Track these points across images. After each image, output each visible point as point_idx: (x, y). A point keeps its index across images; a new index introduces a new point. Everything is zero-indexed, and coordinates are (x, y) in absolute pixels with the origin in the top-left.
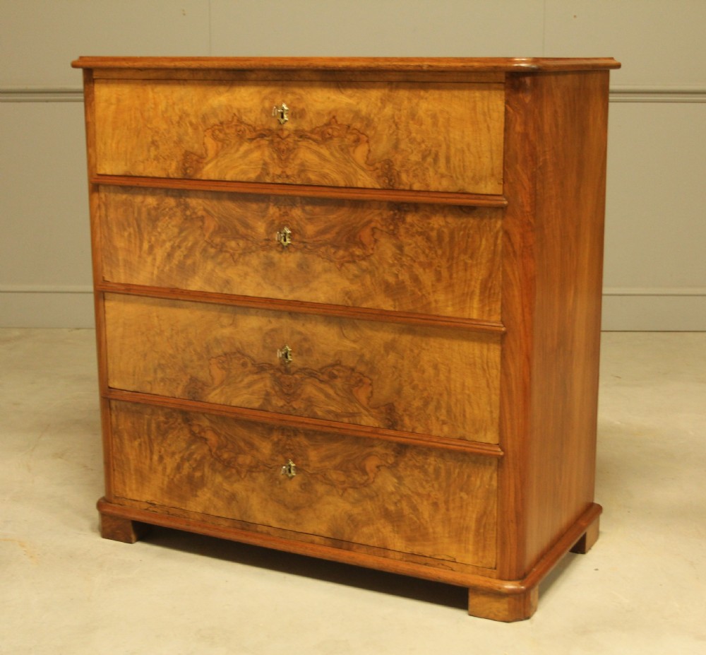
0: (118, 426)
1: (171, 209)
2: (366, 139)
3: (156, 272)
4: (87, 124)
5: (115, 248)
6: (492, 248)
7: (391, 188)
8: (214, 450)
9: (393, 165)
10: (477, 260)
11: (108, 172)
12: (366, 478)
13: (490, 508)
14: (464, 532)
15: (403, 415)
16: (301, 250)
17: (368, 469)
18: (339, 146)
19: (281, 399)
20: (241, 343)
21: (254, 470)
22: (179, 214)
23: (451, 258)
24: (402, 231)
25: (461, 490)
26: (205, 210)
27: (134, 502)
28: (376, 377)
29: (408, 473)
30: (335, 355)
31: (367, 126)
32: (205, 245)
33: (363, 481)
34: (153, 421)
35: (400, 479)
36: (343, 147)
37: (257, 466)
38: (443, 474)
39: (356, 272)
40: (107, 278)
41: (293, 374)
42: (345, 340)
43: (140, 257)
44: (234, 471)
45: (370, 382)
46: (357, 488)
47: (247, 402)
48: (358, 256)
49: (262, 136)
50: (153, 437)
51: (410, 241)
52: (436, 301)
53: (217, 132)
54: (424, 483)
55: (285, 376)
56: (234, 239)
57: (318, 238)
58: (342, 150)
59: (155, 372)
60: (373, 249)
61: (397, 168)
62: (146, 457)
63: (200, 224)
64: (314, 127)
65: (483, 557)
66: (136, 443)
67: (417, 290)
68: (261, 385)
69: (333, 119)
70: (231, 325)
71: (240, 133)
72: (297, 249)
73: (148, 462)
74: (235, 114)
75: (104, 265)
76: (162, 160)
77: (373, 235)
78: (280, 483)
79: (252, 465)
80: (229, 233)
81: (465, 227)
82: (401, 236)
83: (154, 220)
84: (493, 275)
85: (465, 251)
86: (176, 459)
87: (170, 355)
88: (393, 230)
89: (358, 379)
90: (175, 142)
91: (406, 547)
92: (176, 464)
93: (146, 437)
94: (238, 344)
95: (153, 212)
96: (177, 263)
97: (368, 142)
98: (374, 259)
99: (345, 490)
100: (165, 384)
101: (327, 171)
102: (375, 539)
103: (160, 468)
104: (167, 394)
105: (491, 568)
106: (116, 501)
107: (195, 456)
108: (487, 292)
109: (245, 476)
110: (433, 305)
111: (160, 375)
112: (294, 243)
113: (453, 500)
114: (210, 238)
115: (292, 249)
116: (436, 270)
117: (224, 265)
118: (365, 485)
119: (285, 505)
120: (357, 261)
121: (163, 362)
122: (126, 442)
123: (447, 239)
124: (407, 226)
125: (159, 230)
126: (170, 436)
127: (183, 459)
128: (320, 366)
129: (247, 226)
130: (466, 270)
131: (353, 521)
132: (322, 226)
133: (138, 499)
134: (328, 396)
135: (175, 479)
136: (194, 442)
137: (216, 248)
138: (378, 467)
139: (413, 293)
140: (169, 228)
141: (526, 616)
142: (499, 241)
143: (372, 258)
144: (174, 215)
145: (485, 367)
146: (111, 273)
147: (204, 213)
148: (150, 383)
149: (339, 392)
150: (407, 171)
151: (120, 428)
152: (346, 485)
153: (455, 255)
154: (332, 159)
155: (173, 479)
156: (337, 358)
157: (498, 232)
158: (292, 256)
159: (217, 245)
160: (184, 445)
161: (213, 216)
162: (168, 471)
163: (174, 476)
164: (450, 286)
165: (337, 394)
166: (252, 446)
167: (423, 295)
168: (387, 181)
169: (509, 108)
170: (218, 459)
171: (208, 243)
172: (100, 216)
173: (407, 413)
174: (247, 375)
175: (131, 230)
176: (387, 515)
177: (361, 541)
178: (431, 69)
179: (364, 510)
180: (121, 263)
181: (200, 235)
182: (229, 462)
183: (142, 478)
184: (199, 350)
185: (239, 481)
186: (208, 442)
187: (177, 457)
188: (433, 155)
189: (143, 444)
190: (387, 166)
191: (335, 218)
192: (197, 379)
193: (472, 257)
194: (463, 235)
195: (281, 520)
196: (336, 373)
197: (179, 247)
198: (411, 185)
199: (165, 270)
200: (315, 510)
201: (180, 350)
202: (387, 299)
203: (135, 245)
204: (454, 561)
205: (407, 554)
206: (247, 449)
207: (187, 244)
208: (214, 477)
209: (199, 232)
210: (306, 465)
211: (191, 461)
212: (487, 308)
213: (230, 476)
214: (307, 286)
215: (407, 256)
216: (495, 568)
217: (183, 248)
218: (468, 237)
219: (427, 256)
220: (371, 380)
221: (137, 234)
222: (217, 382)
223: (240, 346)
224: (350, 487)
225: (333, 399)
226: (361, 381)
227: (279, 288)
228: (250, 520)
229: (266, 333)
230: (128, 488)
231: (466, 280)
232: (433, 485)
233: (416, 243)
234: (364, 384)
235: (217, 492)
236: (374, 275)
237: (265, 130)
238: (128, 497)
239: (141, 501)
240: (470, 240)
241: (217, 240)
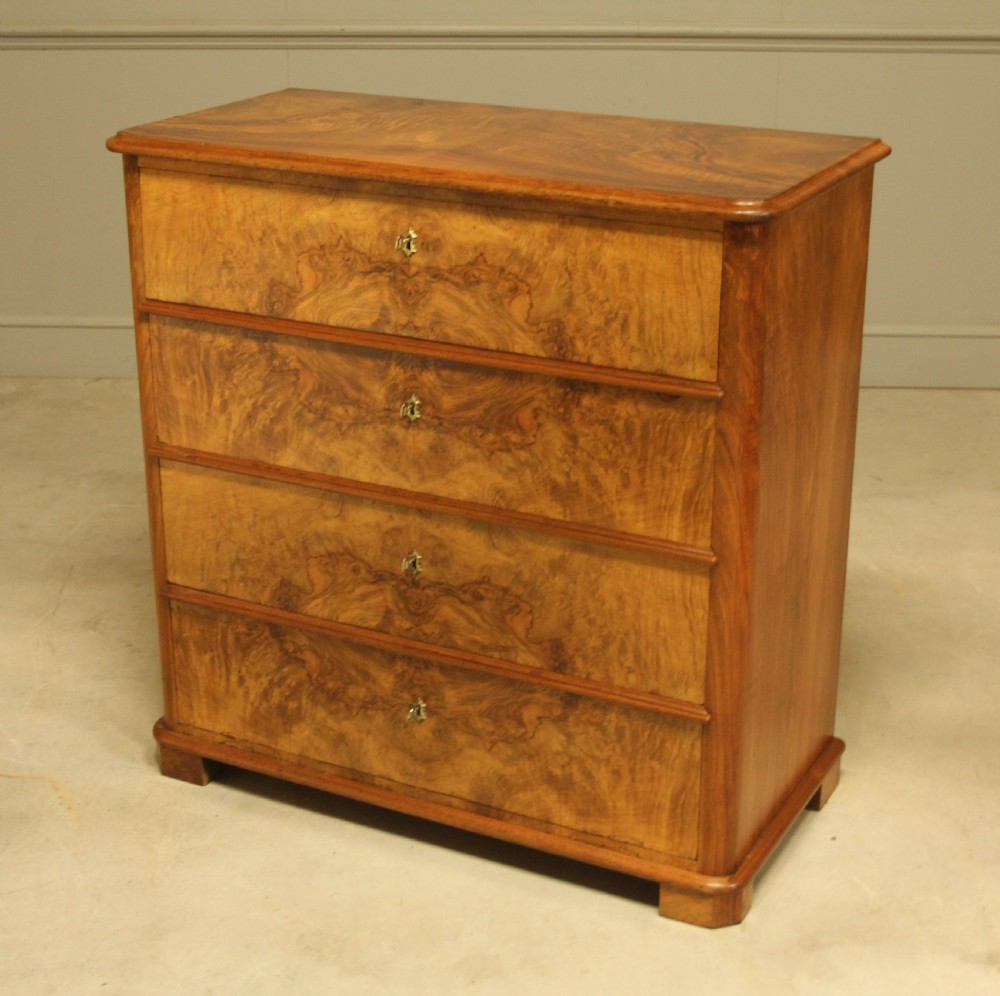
0: (181, 633)
1: (252, 355)
2: (527, 289)
3: (231, 437)
4: (131, 228)
5: (173, 399)
6: (701, 451)
7: (561, 358)
8: (315, 676)
9: (564, 328)
10: (679, 465)
11: (163, 297)
12: (523, 730)
13: (690, 784)
14: (655, 811)
15: (574, 656)
16: (435, 428)
17: (526, 719)
18: (489, 295)
19: (407, 620)
20: (351, 542)
21: (370, 706)
22: (263, 362)
23: (643, 459)
24: (576, 415)
25: (652, 757)
26: (300, 361)
27: (205, 733)
28: (538, 604)
29: (580, 730)
30: (482, 569)
31: (528, 271)
32: (300, 407)
33: (518, 734)
34: (230, 632)
35: (569, 736)
36: (495, 296)
37: (373, 702)
38: (628, 735)
39: (511, 465)
40: (163, 438)
41: (424, 589)
42: (496, 552)
43: (209, 415)
44: (342, 705)
45: (529, 609)
46: (510, 743)
47: (361, 619)
48: (515, 444)
49: (380, 270)
50: (229, 651)
51: (587, 431)
52: (622, 514)
53: (316, 259)
54: (602, 745)
55: (413, 590)
56: (342, 404)
57: (459, 414)
58: (494, 300)
59: (232, 567)
60: (535, 436)
61: (570, 331)
62: (221, 676)
63: (293, 379)
64: (454, 264)
65: (680, 844)
66: (207, 657)
67: (595, 496)
68: (379, 599)
69: (480, 259)
70: (337, 516)
71: (349, 263)
72: (429, 426)
73: (223, 683)
74: (341, 237)
75: (159, 422)
76: (238, 289)
77: (536, 417)
78: (405, 727)
79: (367, 700)
80: (334, 395)
81: (664, 421)
82: (574, 422)
83: (228, 369)
84: (702, 487)
85: (663, 451)
86: (262, 683)
87: (253, 547)
88: (564, 414)
89: (513, 603)
90: (256, 266)
91: (576, 823)
92: (261, 690)
93: (220, 650)
94: (347, 543)
95: (226, 357)
96: (260, 428)
97: (529, 292)
98: (538, 449)
99: (494, 743)
100: (246, 585)
101: (472, 326)
102: (534, 809)
103: (240, 692)
104: (249, 598)
105: (690, 859)
106: (180, 728)
107: (288, 681)
108: (693, 507)
109: (357, 714)
110: (618, 518)
111: (239, 572)
112: (424, 418)
113: (641, 769)
114: (306, 399)
115: (423, 426)
116: (622, 472)
117: (328, 437)
118: (522, 739)
119: (412, 755)
120: (513, 450)
121: (243, 556)
122: (193, 655)
123: (638, 433)
124: (584, 411)
125: (235, 381)
126: (254, 652)
127: (271, 683)
128: (461, 582)
129: (359, 388)
130: (664, 476)
131: (505, 783)
132: (464, 399)
133: (211, 728)
134: (471, 621)
135: (261, 709)
136: (288, 662)
137: (315, 413)
138: (540, 718)
139: (590, 500)
140: (249, 380)
141: (736, 920)
142: (711, 443)
143: (534, 448)
144: (257, 363)
145: (688, 604)
146: (169, 432)
147: (299, 366)
148: (225, 581)
149: (487, 618)
150: (584, 339)
151: (184, 635)
152: (495, 737)
153: (649, 455)
154: (478, 311)
155: (257, 708)
156: (484, 574)
157: (709, 431)
158: (422, 434)
159: (317, 410)
160: (273, 666)
161: (311, 371)
162: (252, 697)
163: (260, 704)
164: (641, 496)
165: (485, 621)
166: (366, 676)
167: (604, 504)
168: (556, 349)
169: (727, 266)
170: (320, 687)
171: (305, 406)
172: (151, 355)
173: (580, 654)
174: (360, 584)
175: (196, 377)
176: (551, 780)
177: (517, 809)
178: (619, 206)
179: (520, 770)
180: (182, 421)
181: (293, 394)
182: (335, 694)
183: (215, 701)
184: (293, 545)
185: (349, 718)
186: (307, 666)
187: (265, 681)
188: (620, 320)
189: (216, 660)
190: (556, 328)
191: (483, 390)
192: (290, 583)
193: (672, 460)
194: (660, 429)
195: (407, 774)
196: (483, 593)
197: (264, 406)
198: (589, 358)
199: (244, 436)
200: (453, 765)
201: (267, 542)
202: (554, 504)
203: (202, 398)
204: (641, 846)
205: (577, 831)
206: (360, 679)
207: (275, 405)
208: (314, 711)
209: (292, 390)
210: (441, 707)
211: (283, 688)
212: (691, 529)
213: (337, 711)
214: (443, 476)
215: (582, 450)
216: (696, 859)
217: (269, 409)
218: (668, 433)
219: (610, 453)
220: (531, 606)
221: (204, 384)
222: (318, 589)
223: (350, 546)
224: (501, 741)
225: (479, 627)
226: (517, 606)
227: (404, 475)
228: (365, 770)
229: (387, 533)
230: (196, 714)
231: (663, 490)
232: (614, 749)
233: (595, 434)
234: (521, 610)
235: (319, 731)
236: (536, 471)
237: (384, 262)
238: (196, 725)
239: (214, 732)
240: (670, 437)
241: (318, 403)
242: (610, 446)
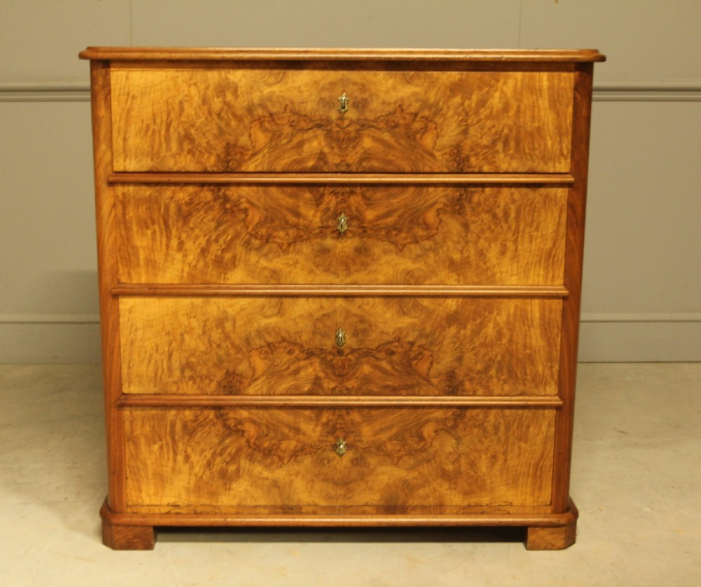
0: (132, 432)
1: (208, 203)
2: (434, 126)
3: (187, 269)
5: (135, 249)
6: (557, 220)
7: (459, 171)
8: (252, 441)
9: (462, 150)
10: (542, 232)
11: (129, 169)
12: (423, 443)
13: (546, 453)
14: (521, 477)
15: (463, 381)
16: (359, 235)
17: (425, 435)
18: (406, 133)
19: (333, 381)
20: (287, 332)
21: (299, 453)
22: (217, 207)
23: (517, 231)
24: (468, 209)
25: (520, 440)
26: (249, 202)
27: (151, 508)
28: (437, 348)
29: (467, 433)
30: (394, 332)
31: (436, 114)
32: (247, 237)
33: (419, 447)
34: (178, 421)
35: (458, 439)
36: (409, 134)
37: (302, 449)
38: (502, 428)
39: (419, 252)
40: (124, 279)
41: (347, 355)
42: (405, 317)
43: (167, 255)
44: (275, 458)
45: (430, 353)
46: (413, 455)
47: (295, 388)
48: (421, 236)
49: (319, 126)
50: (177, 438)
51: (476, 219)
52: (501, 273)
53: (267, 125)
54: (483, 439)
55: (338, 358)
56: (283, 229)
57: (379, 222)
58: (409, 137)
59: (182, 370)
60: (437, 229)
61: (465, 152)
62: (168, 459)
63: (243, 216)
64: (378, 115)
65: (539, 497)
66: (156, 447)
67: (481, 264)
68: (310, 370)
69: (399, 108)
70: (276, 314)
71: (294, 124)
72: (354, 235)
73: (171, 464)
74: (287, 105)
75: (120, 266)
76: (197, 154)
77: (438, 215)
78: (329, 462)
79: (297, 449)
80: (277, 223)
81: (532, 203)
82: (466, 215)
83: (185, 217)
84: (557, 245)
85: (531, 224)
86: (205, 456)
87: (202, 352)
88: (459, 210)
89: (418, 352)
90: (214, 135)
91: (462, 501)
92: (205, 462)
93: (169, 439)
94: (284, 334)
95: (185, 208)
96: (213, 257)
97: (436, 128)
98: (439, 238)
99: (400, 458)
100: (195, 382)
101: (392, 158)
103: (186, 468)
104: (197, 392)
105: (546, 505)
106: (129, 510)
107: (229, 450)
108: (551, 259)
109: (288, 462)
110: (498, 275)
112: (351, 229)
113: (512, 450)
114: (253, 230)
115: (350, 235)
116: (501, 244)
117: (271, 256)
118: (423, 450)
119: (334, 483)
120: (420, 241)
121: (193, 360)
122: (143, 448)
123: (513, 215)
124: (474, 205)
125: (191, 225)
126: (199, 434)
127: (214, 455)
128: (377, 344)
129: (297, 214)
130: (531, 241)
131: (408, 487)
132: (382, 210)
133: (158, 503)
134: (384, 372)
135: (204, 477)
136: (229, 435)
137: (261, 239)
138: (436, 431)
139: (478, 267)
140: (205, 222)
141: (574, 542)
142: (564, 214)
143: (436, 237)
144: (211, 208)
145: (547, 326)
146: (129, 274)
147: (248, 206)
148: (176, 383)
149: (396, 367)
150: (476, 155)
151: (135, 433)
152: (402, 453)
153: (521, 229)
154: (397, 146)
155: (201, 477)
156: (395, 335)
157: (562, 206)
158: (349, 241)
159: (262, 236)
160: (216, 440)
161: (258, 208)
162: (197, 469)
163: (204, 473)
164: (515, 258)
165: (396, 370)
166: (297, 431)
167: (488, 268)
168: (456, 165)
169: (577, 94)
170: (257, 448)
171: (251, 235)
172: (115, 216)
173: (469, 378)
174: (293, 363)
175: (156, 227)
176: (445, 475)
177: (417, 502)
179: (420, 473)
180: (142, 262)
181: (242, 228)
182: (270, 451)
183: (162, 480)
184: (237, 342)
185: (281, 467)
186: (246, 434)
187: (208, 454)
188: (503, 139)
189: (165, 447)
190: (456, 151)
191: (399, 202)
192: (234, 373)
193: (537, 229)
194: (529, 210)
195: (329, 497)
196: (395, 349)
197: (216, 241)
198: (480, 168)
199: (198, 266)
200: (367, 482)
201: (214, 346)
202: (451, 274)
203: (161, 242)
204: (511, 504)
205: (464, 508)
206: (291, 434)
207: (227, 238)
208: (251, 468)
209: (242, 224)
210: (358, 441)
211: (224, 457)
212: (551, 274)
213: (272, 463)
214: (365, 269)
215: (473, 232)
216: (551, 504)
217: (221, 241)
218: (534, 211)
219: (493, 231)
220: (432, 351)
221: (164, 231)
222: (259, 372)
223: (287, 335)
224: (406, 455)
225: (391, 375)
226: (420, 353)
227: (335, 273)
228: (294, 504)
229: (317, 319)
230: (144, 495)
231: (530, 251)
232: (492, 440)
233: (482, 220)
234: (424, 356)
235: (255, 482)
236: (438, 253)
237: (322, 120)
238: (144, 503)
239: (160, 505)
240: (536, 214)
241: (263, 231)
242: (493, 227)
